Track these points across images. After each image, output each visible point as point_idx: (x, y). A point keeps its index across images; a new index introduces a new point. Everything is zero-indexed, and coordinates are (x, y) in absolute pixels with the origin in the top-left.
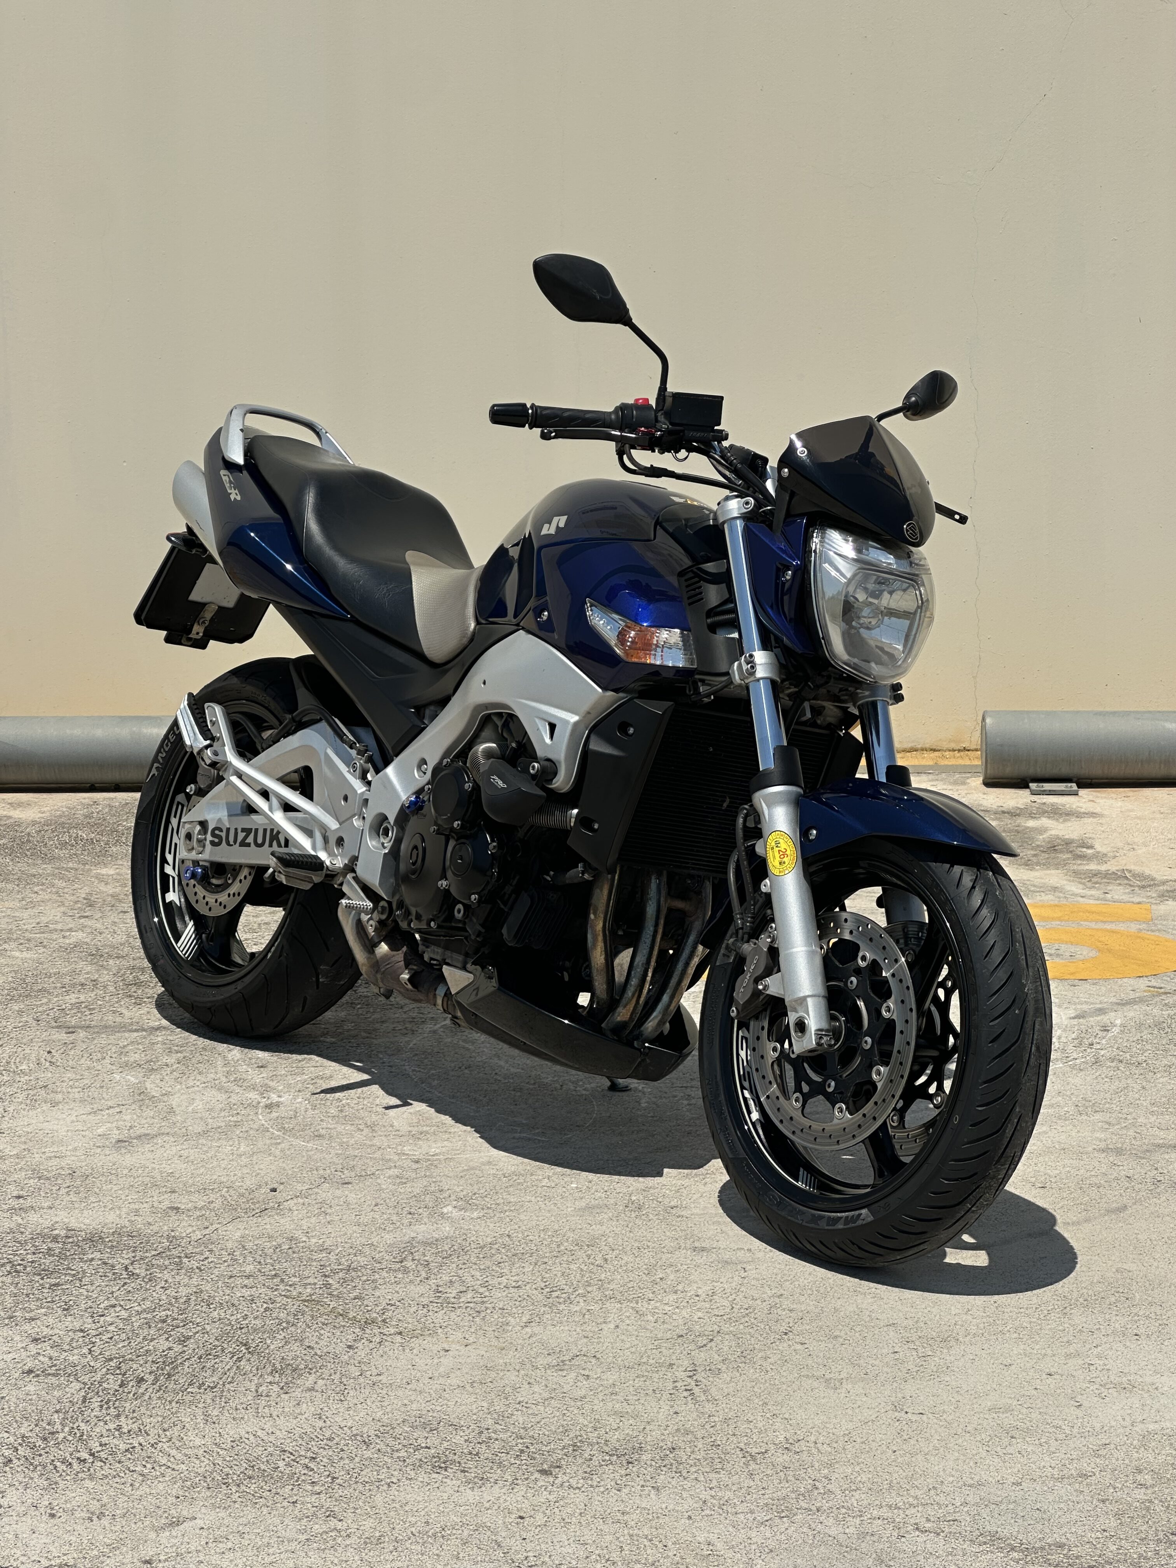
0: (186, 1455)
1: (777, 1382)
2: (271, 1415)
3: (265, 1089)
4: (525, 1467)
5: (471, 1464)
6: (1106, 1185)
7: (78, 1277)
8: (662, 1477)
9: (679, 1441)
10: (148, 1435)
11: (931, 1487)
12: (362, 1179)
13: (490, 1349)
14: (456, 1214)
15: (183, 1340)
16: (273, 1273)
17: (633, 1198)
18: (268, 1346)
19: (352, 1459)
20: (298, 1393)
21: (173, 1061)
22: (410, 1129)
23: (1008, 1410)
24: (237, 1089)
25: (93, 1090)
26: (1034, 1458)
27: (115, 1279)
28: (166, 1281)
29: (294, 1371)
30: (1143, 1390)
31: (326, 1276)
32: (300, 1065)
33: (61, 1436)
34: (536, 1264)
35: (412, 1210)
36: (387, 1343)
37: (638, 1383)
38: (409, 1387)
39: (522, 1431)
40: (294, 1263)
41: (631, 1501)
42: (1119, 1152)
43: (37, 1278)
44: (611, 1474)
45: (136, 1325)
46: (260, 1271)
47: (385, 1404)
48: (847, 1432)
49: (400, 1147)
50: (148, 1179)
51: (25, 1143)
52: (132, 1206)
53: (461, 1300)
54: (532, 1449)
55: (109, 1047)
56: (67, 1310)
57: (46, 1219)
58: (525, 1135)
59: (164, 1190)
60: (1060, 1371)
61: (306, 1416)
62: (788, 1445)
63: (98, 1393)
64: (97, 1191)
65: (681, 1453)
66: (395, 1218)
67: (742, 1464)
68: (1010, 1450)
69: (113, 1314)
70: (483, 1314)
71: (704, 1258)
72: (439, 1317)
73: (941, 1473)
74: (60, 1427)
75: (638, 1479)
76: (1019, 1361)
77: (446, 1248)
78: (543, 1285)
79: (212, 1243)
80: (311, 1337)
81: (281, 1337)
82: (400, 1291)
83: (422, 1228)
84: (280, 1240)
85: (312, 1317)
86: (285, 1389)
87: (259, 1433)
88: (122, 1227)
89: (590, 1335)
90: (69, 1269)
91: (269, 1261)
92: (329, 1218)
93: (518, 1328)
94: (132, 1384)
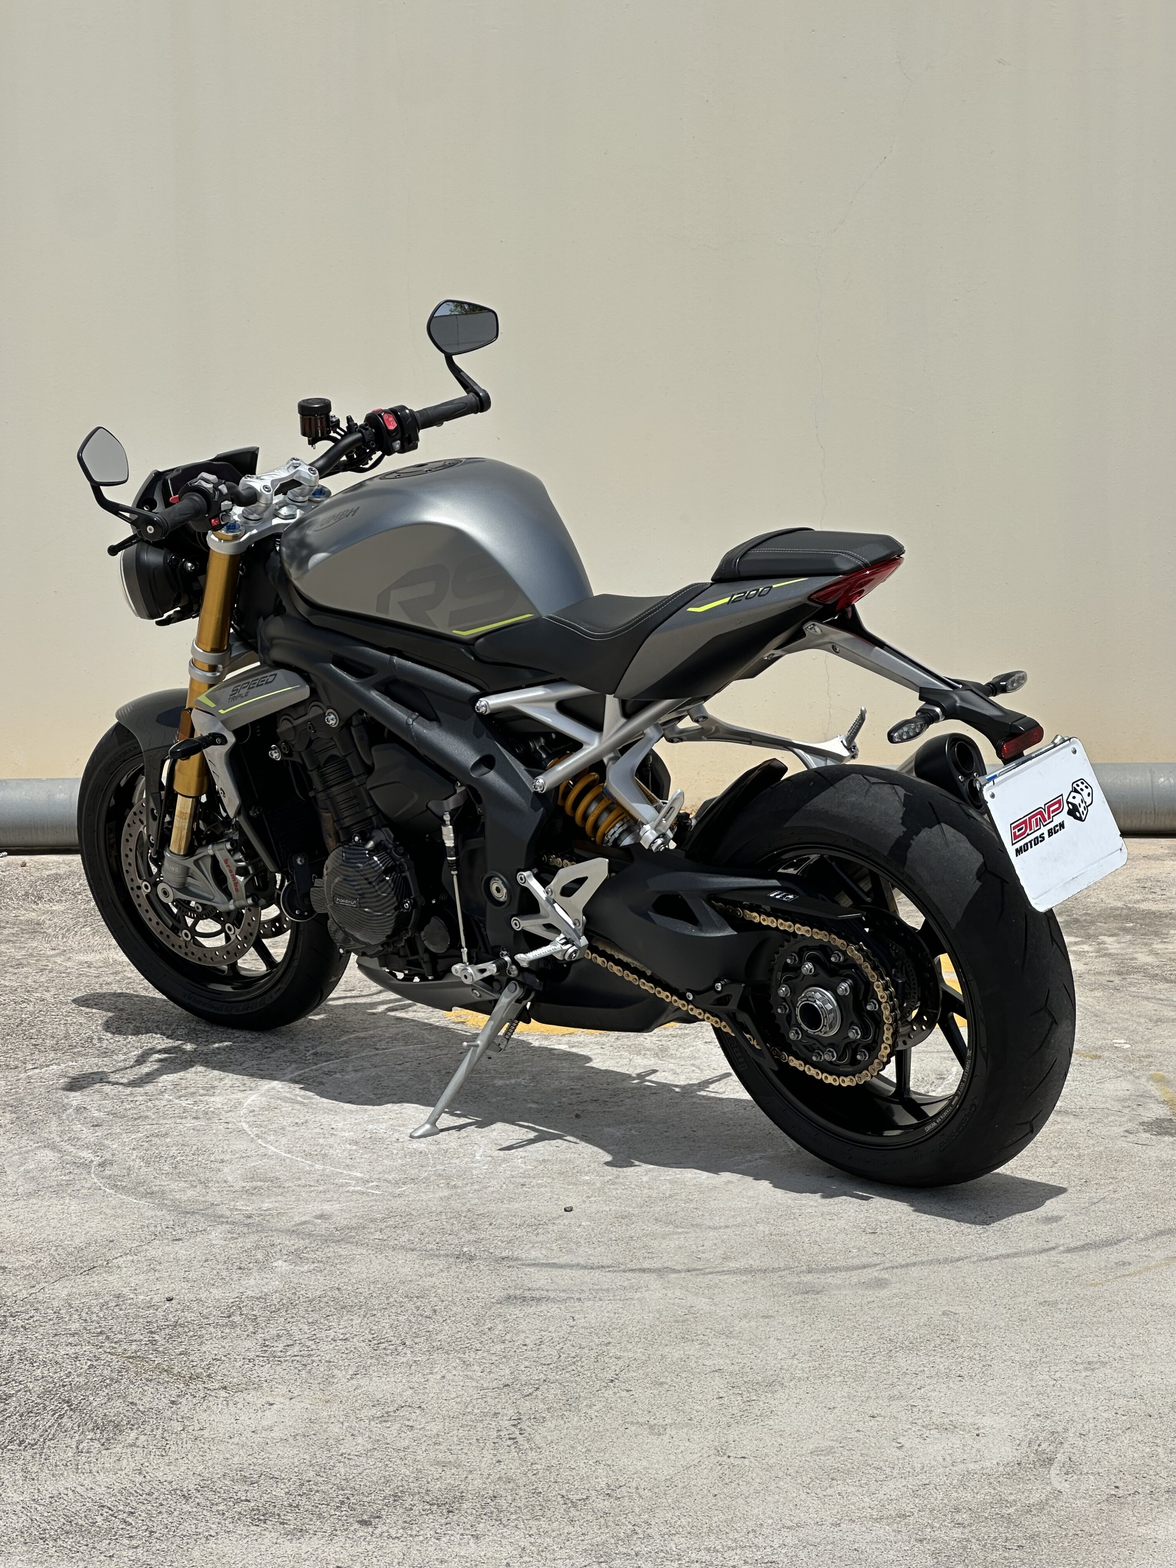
1: (601, 1429)
2: (91, 1472)
3: (97, 1148)
4: (345, 1518)
5: (290, 1516)
6: (936, 1229)
8: (481, 1525)
9: (501, 1488)
11: (750, 1529)
12: (194, 1235)
13: (315, 1401)
14: (286, 1268)
16: (99, 1330)
17: (465, 1249)
18: (91, 1403)
19: (171, 1513)
20: (118, 1449)
21: (7, 1121)
22: (244, 1184)
23: (830, 1451)
24: (72, 1149)
26: (854, 1499)
29: (116, 1427)
30: (964, 1430)
31: (152, 1332)
32: (135, 1123)
34: (365, 1316)
35: (242, 1266)
36: (210, 1398)
37: (463, 1433)
38: (231, 1441)
39: (343, 1482)
40: (120, 1320)
41: (449, 1550)
44: (432, 1523)
46: (85, 1328)
47: (208, 1457)
48: (668, 1477)
49: (232, 1203)
53: (288, 1354)
54: (353, 1500)
58: (359, 1188)
60: (883, 1413)
61: (126, 1471)
62: (609, 1492)
65: (503, 1502)
66: (224, 1273)
67: (562, 1511)
68: (829, 1491)
70: (309, 1367)
71: (534, 1308)
72: (265, 1371)
73: (761, 1516)
75: (458, 1528)
76: (842, 1404)
77: (275, 1302)
78: (370, 1337)
79: (39, 1302)
80: (134, 1394)
81: (104, 1394)
82: (227, 1346)
83: (252, 1282)
84: (107, 1298)
85: (137, 1373)
86: (106, 1445)
87: (79, 1489)
89: (416, 1386)
91: (95, 1318)
92: (158, 1275)
93: (344, 1381)
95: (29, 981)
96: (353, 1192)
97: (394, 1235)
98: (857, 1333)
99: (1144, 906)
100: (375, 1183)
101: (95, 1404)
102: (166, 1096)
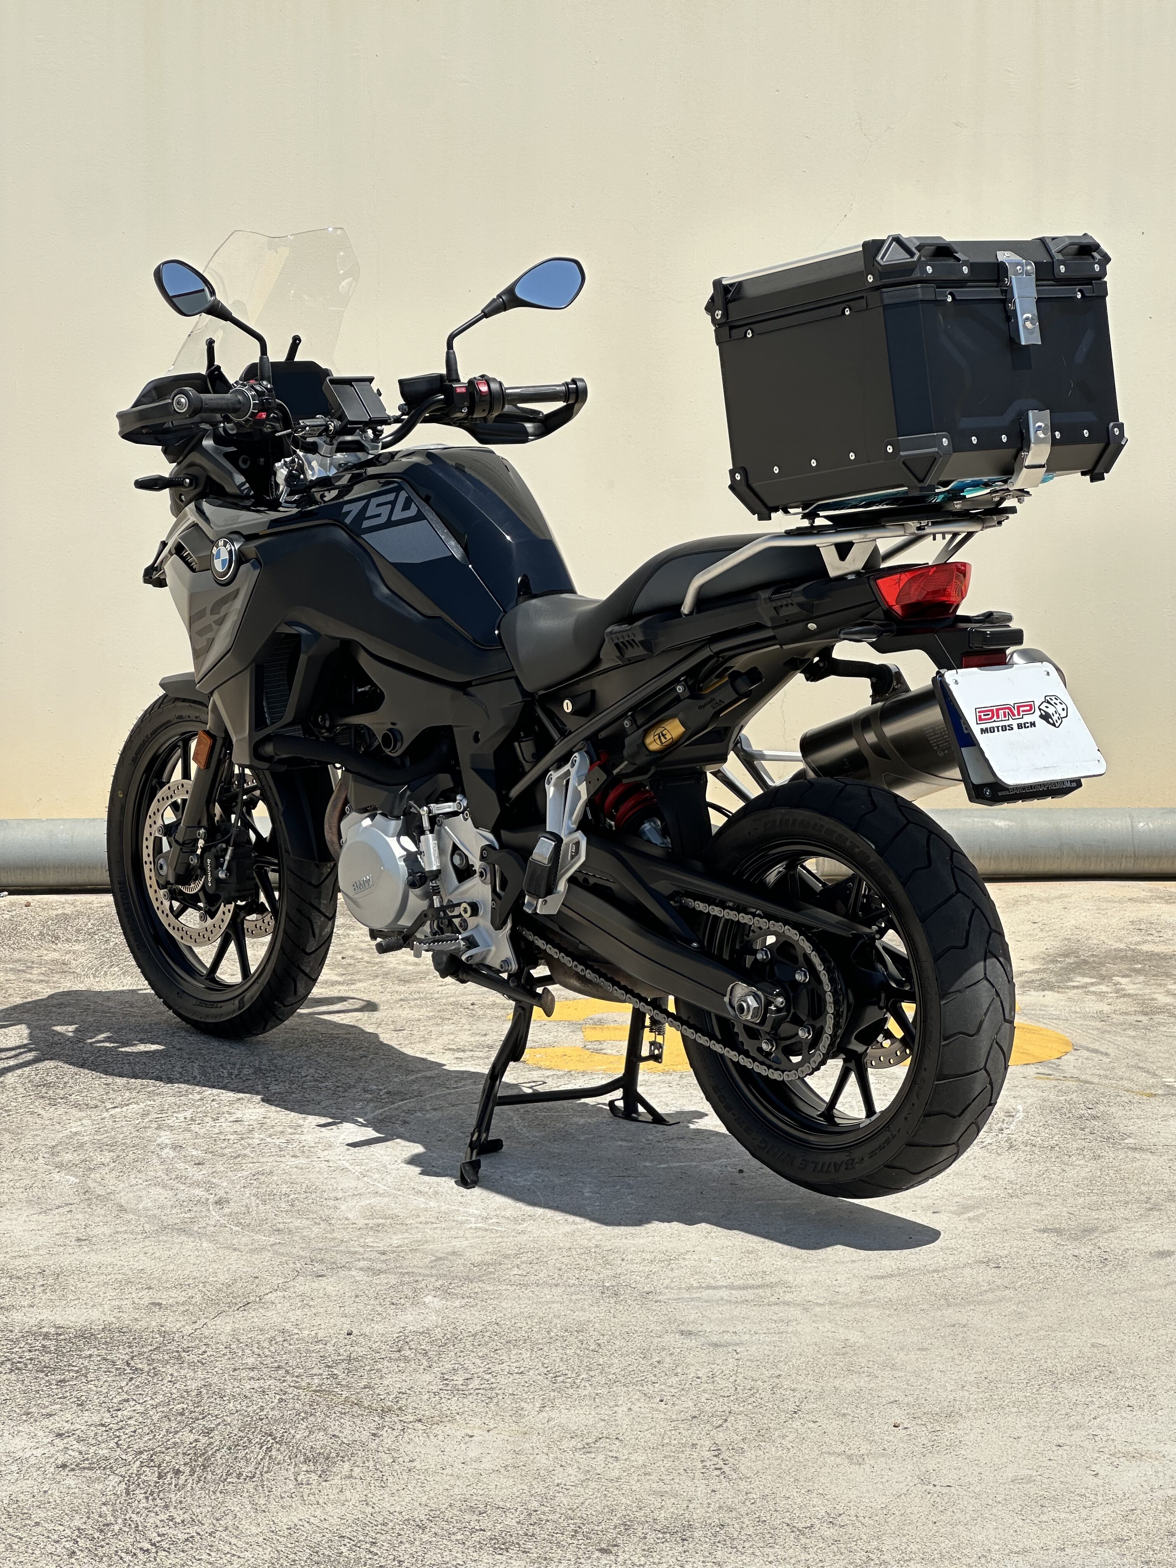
0: (247, 1543)
1: (802, 1460)
2: (318, 1503)
3: (208, 1186)
4: (583, 1546)
5: (529, 1545)
6: (1057, 1263)
7: (82, 1373)
8: (719, 1553)
9: (726, 1517)
10: (203, 1525)
11: (980, 1555)
12: (335, 1271)
13: (513, 1433)
14: (437, 1303)
15: (208, 1432)
16: (276, 1365)
17: (607, 1284)
18: (294, 1436)
19: (412, 1543)
20: (337, 1480)
21: (108, 1160)
22: (367, 1221)
23: (1030, 1480)
24: (183, 1187)
25: (36, 1190)
26: (1069, 1525)
27: (120, 1374)
28: (171, 1375)
29: (327, 1459)
30: (1151, 1458)
31: (329, 1367)
32: (237, 1161)
33: (116, 1528)
34: (532, 1350)
35: (394, 1301)
36: (409, 1431)
37: (668, 1463)
38: (445, 1472)
39: (570, 1512)
40: (293, 1354)
42: (1058, 1232)
43: (41, 1375)
44: (669, 1551)
45: (155, 1418)
46: (262, 1363)
47: (427, 1489)
48: (883, 1506)
49: (362, 1240)
50: (120, 1276)
52: (113, 1303)
53: (470, 1387)
54: (585, 1529)
55: (39, 1147)
56: (81, 1405)
57: (31, 1318)
58: (480, 1225)
59: (140, 1286)
60: (1067, 1442)
61: (353, 1502)
62: (831, 1520)
63: (139, 1485)
64: (73, 1288)
65: (731, 1529)
66: (379, 1309)
67: (792, 1539)
68: (1044, 1518)
69: (129, 1409)
70: (495, 1400)
71: (694, 1341)
72: (453, 1404)
73: (986, 1542)
74: (113, 1519)
75: (697, 1555)
76: (1026, 1434)
77: (439, 1336)
78: (545, 1370)
79: (206, 1337)
80: (333, 1427)
81: (303, 1427)
82: (407, 1379)
83: (409, 1318)
84: (272, 1333)
85: (328, 1406)
86: (324, 1476)
87: (312, 1520)
88: (111, 1324)
89: (607, 1418)
90: (70, 1365)
91: (267, 1353)
92: (314, 1311)
93: (534, 1413)
94: (169, 1476)
96: (476, 1228)
97: (533, 1271)
98: (1015, 1365)
99: (1145, 948)
100: (494, 1221)
101: (298, 1437)
102: (256, 1135)
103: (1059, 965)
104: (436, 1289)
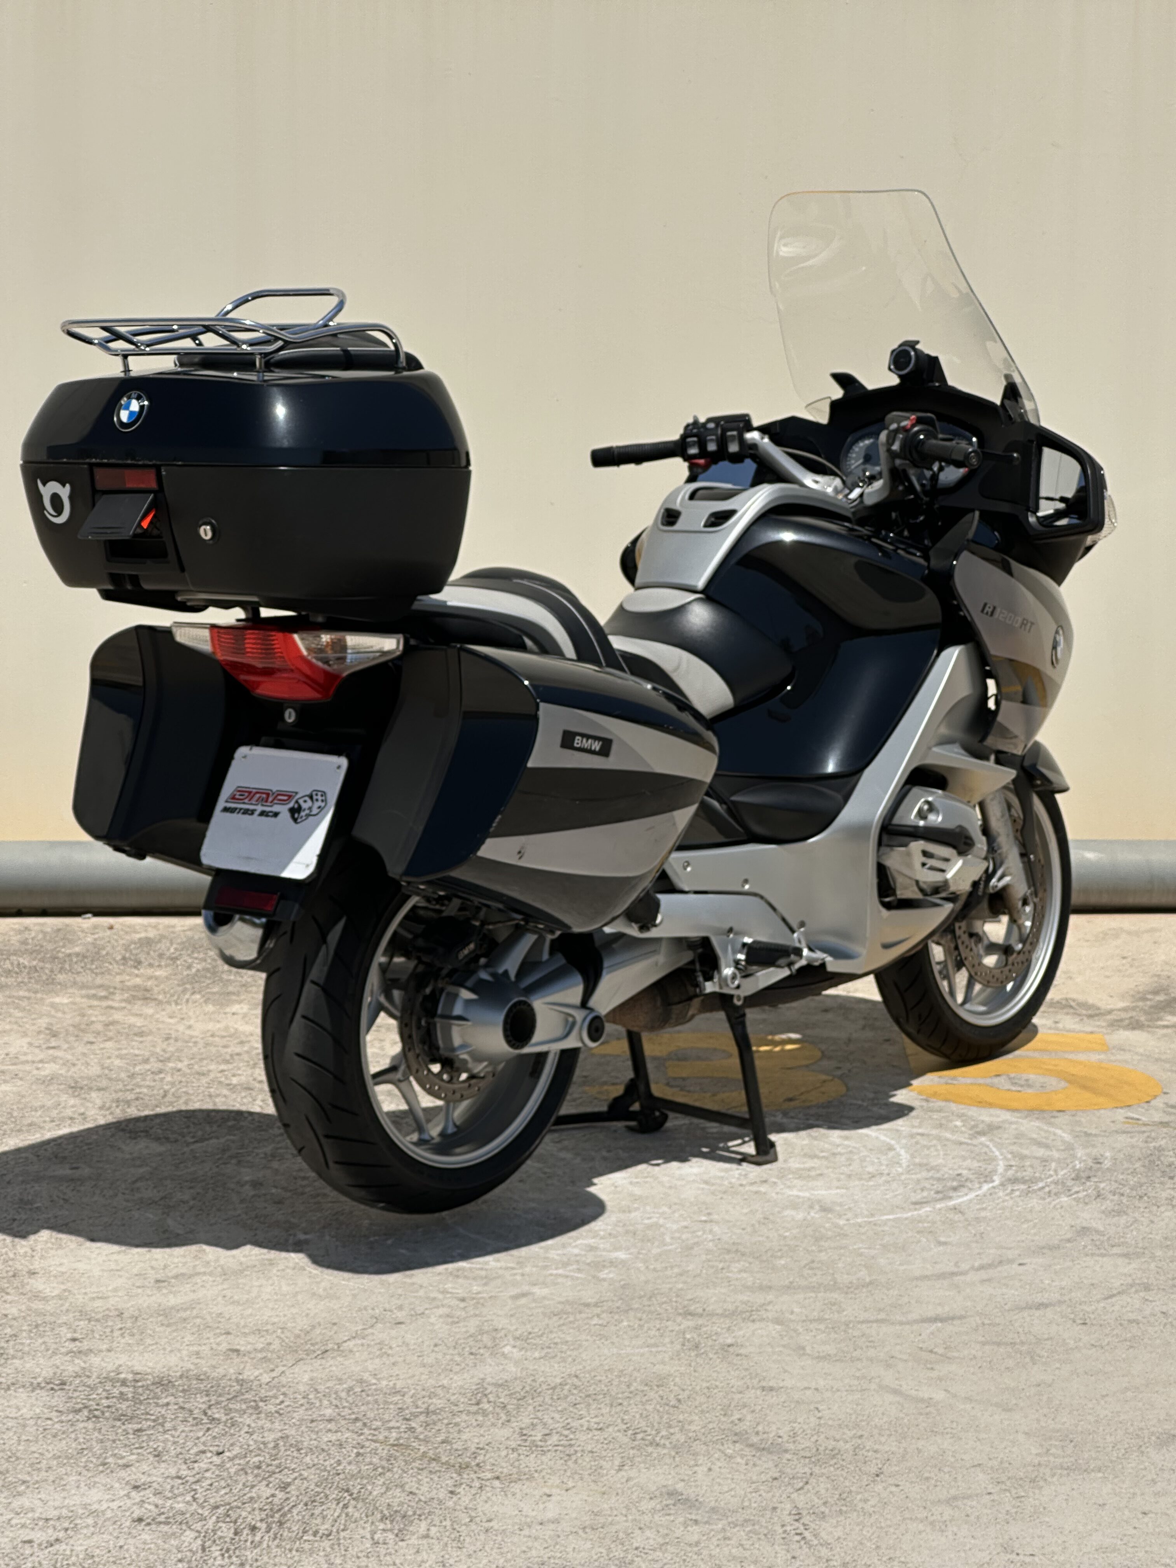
1: (883, 1525)
6: (1145, 1321)
7: (159, 1422)
12: (414, 1318)
13: (591, 1493)
14: (516, 1354)
15: (284, 1487)
16: (353, 1416)
17: (688, 1336)
18: (371, 1492)
20: (414, 1540)
21: (187, 1197)
23: (1114, 1549)
27: (197, 1424)
28: (249, 1426)
29: (404, 1517)
31: (408, 1420)
34: (611, 1405)
35: (473, 1351)
36: (487, 1489)
37: (748, 1527)
38: (523, 1533)
40: (370, 1406)
42: (1147, 1287)
43: (118, 1423)
45: (232, 1471)
46: (339, 1415)
49: (441, 1286)
50: (199, 1320)
51: (63, 1283)
53: (549, 1443)
56: (158, 1456)
57: (109, 1363)
58: (561, 1271)
59: (218, 1331)
63: (214, 1541)
64: (151, 1332)
66: (457, 1358)
69: (206, 1461)
70: (574, 1458)
71: (775, 1398)
72: (531, 1461)
76: (1112, 1502)
77: (518, 1389)
78: (625, 1427)
80: (411, 1483)
81: (380, 1483)
82: (486, 1434)
83: (488, 1369)
84: (350, 1383)
85: (405, 1461)
86: (400, 1536)
88: (188, 1371)
89: (686, 1478)
90: (147, 1414)
91: (346, 1404)
92: (392, 1360)
93: (613, 1472)
94: (246, 1532)
95: (158, 1050)
96: (556, 1275)
97: (613, 1321)
98: (1101, 1428)
100: (575, 1267)
101: (375, 1493)
103: (1148, 1003)
104: (516, 1339)
